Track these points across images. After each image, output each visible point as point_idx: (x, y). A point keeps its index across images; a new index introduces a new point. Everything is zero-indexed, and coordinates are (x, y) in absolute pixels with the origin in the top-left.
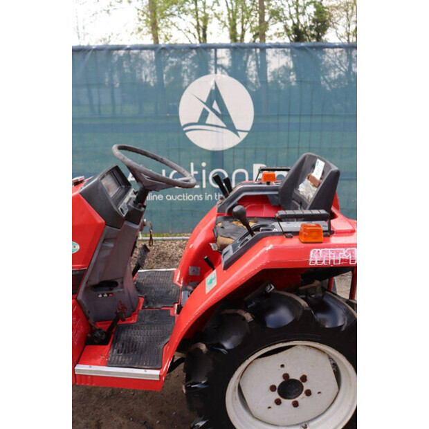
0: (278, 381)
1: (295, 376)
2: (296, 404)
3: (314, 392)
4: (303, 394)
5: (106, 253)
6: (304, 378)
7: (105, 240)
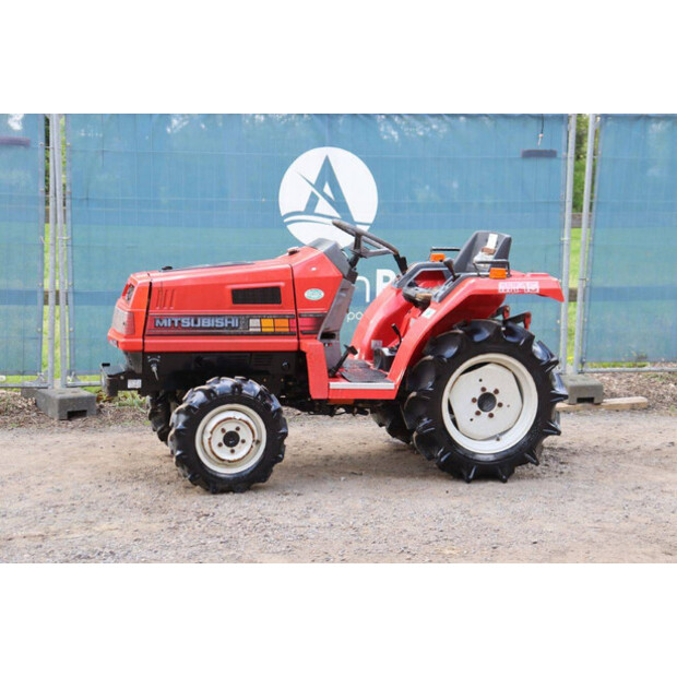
0: (478, 394)
1: (490, 390)
2: (491, 416)
3: (505, 404)
4: (496, 407)
5: (341, 301)
6: (497, 391)
7: (342, 290)
